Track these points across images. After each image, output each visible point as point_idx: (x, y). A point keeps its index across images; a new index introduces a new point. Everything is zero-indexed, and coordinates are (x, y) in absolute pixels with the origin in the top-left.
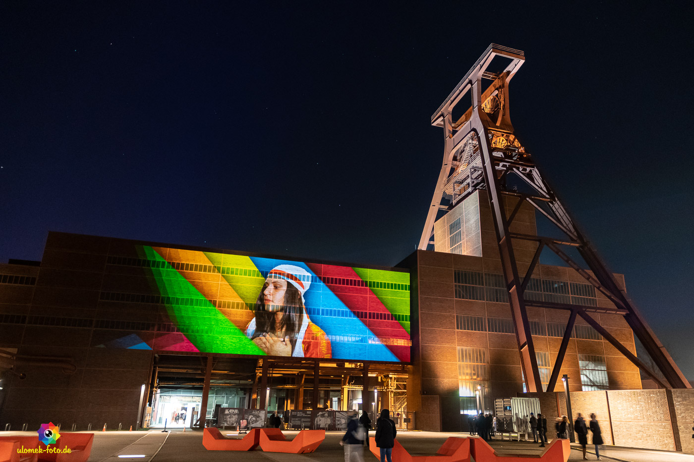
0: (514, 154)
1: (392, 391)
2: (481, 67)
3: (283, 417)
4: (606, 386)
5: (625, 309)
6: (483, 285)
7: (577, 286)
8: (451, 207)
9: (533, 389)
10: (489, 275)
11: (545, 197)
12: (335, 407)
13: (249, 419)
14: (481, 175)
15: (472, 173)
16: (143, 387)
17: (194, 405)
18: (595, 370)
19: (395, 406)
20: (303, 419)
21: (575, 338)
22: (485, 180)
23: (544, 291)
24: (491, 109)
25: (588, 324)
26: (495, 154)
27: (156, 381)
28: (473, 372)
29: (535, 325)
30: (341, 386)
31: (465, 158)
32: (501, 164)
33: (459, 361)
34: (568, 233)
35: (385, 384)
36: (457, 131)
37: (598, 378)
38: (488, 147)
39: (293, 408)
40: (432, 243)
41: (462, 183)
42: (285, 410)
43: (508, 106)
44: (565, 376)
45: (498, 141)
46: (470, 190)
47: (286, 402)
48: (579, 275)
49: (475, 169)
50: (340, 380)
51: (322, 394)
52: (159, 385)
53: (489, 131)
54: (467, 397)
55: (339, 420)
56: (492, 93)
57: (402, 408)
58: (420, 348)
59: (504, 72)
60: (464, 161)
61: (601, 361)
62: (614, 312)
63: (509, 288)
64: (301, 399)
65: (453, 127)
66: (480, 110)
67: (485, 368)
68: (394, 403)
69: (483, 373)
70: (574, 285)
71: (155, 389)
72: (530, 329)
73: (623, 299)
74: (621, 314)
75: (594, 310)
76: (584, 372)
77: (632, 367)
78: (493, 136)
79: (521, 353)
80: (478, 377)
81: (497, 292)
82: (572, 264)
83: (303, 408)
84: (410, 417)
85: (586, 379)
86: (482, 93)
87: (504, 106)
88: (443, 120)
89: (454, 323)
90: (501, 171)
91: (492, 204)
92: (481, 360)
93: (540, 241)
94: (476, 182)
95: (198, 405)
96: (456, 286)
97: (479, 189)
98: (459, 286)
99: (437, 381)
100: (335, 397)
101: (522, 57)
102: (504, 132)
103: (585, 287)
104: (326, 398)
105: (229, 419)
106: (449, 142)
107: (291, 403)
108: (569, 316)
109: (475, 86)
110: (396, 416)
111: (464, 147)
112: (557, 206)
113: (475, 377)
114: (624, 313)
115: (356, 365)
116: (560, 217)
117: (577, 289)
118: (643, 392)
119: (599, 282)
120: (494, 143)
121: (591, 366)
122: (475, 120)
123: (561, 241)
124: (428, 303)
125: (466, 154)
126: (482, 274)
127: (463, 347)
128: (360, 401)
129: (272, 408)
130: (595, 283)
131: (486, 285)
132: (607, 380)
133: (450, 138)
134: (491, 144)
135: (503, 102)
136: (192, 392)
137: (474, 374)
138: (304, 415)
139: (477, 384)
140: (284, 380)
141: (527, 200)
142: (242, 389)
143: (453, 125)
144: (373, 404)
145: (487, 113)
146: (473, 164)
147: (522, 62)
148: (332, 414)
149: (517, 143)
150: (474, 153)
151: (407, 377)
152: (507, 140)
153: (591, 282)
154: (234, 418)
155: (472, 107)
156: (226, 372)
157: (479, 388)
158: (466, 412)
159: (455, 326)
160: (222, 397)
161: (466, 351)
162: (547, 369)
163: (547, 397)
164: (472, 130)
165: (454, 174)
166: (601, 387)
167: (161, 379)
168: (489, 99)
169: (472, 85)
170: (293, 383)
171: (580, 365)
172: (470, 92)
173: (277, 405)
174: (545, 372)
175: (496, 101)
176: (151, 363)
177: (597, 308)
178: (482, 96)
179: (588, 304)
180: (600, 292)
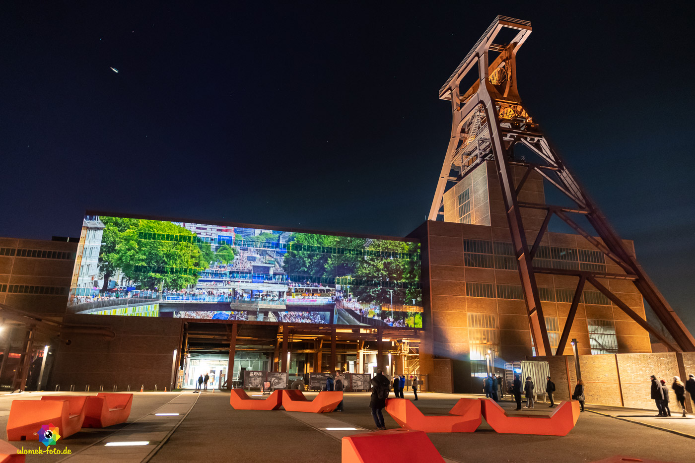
0: (521, 124)
1: (405, 355)
2: (488, 40)
3: (303, 379)
4: (616, 350)
5: (634, 274)
6: (492, 253)
7: (585, 253)
8: (460, 178)
9: (543, 353)
10: (498, 243)
11: (553, 166)
12: (352, 370)
13: (272, 380)
14: (489, 146)
15: (480, 145)
16: (175, 352)
17: (221, 368)
18: (604, 334)
19: (408, 369)
20: (322, 382)
21: (584, 304)
22: (493, 151)
23: (553, 258)
24: (499, 80)
25: (597, 289)
26: (502, 125)
27: (187, 346)
28: (483, 337)
29: (544, 292)
30: (357, 350)
31: (473, 130)
32: (509, 135)
33: (470, 326)
34: (577, 201)
35: (398, 349)
36: (465, 104)
37: (607, 342)
38: (495, 119)
39: (312, 371)
40: (441, 213)
41: (471, 154)
42: (305, 373)
43: (515, 76)
44: (574, 341)
45: (506, 112)
46: (478, 161)
47: (305, 365)
48: (588, 241)
49: (483, 141)
50: (356, 345)
51: (339, 358)
52: (189, 349)
53: (496, 103)
54: (477, 360)
55: (355, 382)
56: (499, 65)
57: (415, 372)
58: (432, 314)
59: (511, 43)
60: (471, 133)
61: (611, 325)
62: (624, 278)
63: (518, 256)
64: (320, 363)
65: (460, 100)
66: (488, 82)
67: (494, 333)
68: (408, 366)
69: (493, 339)
70: (582, 252)
71: (185, 354)
72: (538, 295)
73: (632, 264)
74: (631, 280)
75: (603, 276)
76: (593, 336)
77: (642, 331)
78: (500, 107)
79: (530, 318)
80: (488, 341)
81: (505, 260)
82: (581, 231)
83: (322, 371)
84: (423, 379)
85: (595, 343)
86: (489, 66)
87: (511, 77)
88: (451, 94)
89: (464, 290)
90: (509, 142)
91: (500, 174)
92: (490, 325)
93: (548, 209)
94: (484, 153)
95: (225, 368)
96: (465, 254)
97: (487, 160)
98: (469, 255)
99: (449, 345)
100: (351, 360)
101: (529, 28)
102: (511, 103)
103: (594, 253)
104: (343, 361)
105: (253, 381)
106: (457, 114)
107: (311, 366)
108: (577, 282)
109: (482, 58)
110: (409, 379)
111: (472, 119)
112: (565, 175)
113: (485, 342)
114: (634, 279)
115: (371, 331)
116: (568, 186)
117: (585, 255)
118: (652, 355)
119: (607, 248)
120: (502, 114)
121: (600, 330)
122: (482, 92)
123: (569, 209)
124: (438, 271)
125: (474, 126)
126: (491, 243)
127: (473, 313)
128: (376, 365)
129: (293, 371)
130: (603, 249)
131: (495, 253)
132: (616, 344)
133: (458, 111)
134: (498, 115)
135: (510, 74)
136: (219, 356)
137: (484, 339)
138: (323, 377)
139: (487, 348)
140: (304, 345)
141: (535, 170)
142: (264, 354)
143: (461, 98)
144: (388, 367)
145: (494, 85)
146: (481, 136)
147: (529, 32)
148: (349, 376)
149: (524, 114)
150: (482, 125)
151: (420, 341)
152: (514, 111)
153: (600, 249)
154: (258, 380)
155: (479, 80)
156: (250, 338)
157: (489, 351)
158: (476, 375)
159: (465, 293)
160: (247, 361)
161: (476, 317)
162: (556, 333)
163: (557, 361)
164: (479, 103)
165: (463, 146)
166: (610, 350)
167: (191, 345)
168: (495, 71)
169: (479, 57)
170: (311, 348)
171: (589, 330)
172: (477, 65)
173: (297, 368)
174: (554, 337)
175: (503, 72)
176: (181, 330)
177: (606, 274)
178: (489, 68)
179: (596, 270)
180: (609, 258)
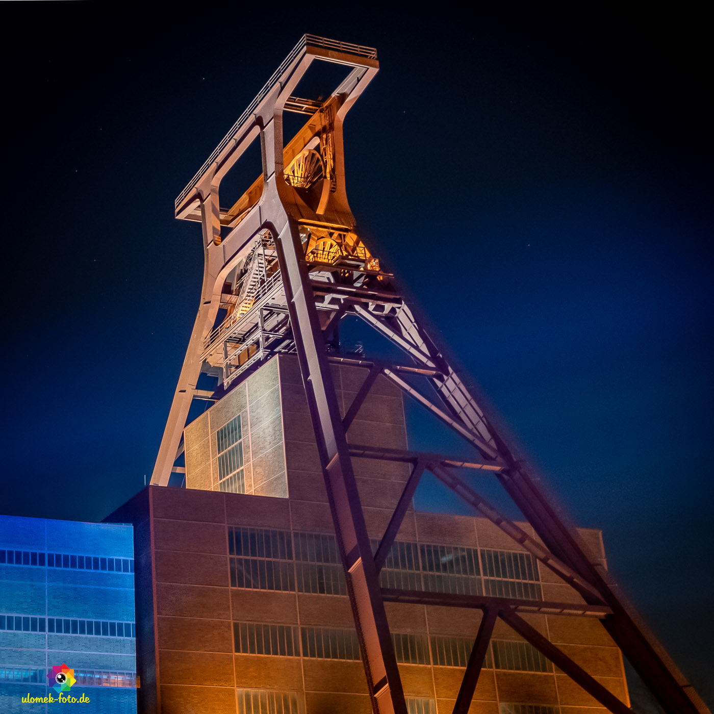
0: (356, 274)
2: (282, 88)
5: (604, 604)
6: (290, 558)
7: (496, 559)
8: (221, 393)
10: (303, 536)
11: (425, 367)
14: (283, 323)
15: (265, 320)
21: (494, 670)
22: (293, 333)
23: (424, 569)
24: (306, 178)
25: (521, 638)
26: (314, 276)
29: (406, 643)
31: (249, 286)
32: (328, 298)
34: (477, 442)
36: (232, 229)
38: (298, 261)
40: (179, 470)
41: (244, 341)
43: (341, 169)
45: (321, 248)
46: (261, 355)
48: (501, 532)
49: (272, 310)
53: (300, 228)
56: (306, 144)
58: (159, 692)
59: (333, 95)
60: (246, 294)
62: (580, 612)
63: (348, 563)
65: (222, 222)
66: (282, 181)
70: (490, 557)
72: (393, 649)
74: (596, 617)
75: (536, 609)
78: (309, 237)
79: (375, 702)
81: (320, 573)
82: (486, 510)
86: (285, 146)
87: (333, 170)
88: (201, 207)
89: (230, 640)
90: (329, 312)
91: (309, 384)
93: (414, 461)
94: (272, 337)
96: (232, 561)
97: (280, 352)
98: (240, 561)
101: (373, 62)
102: (333, 228)
106: (214, 252)
108: (479, 621)
109: (270, 130)
111: (247, 264)
114: (602, 614)
116: (458, 409)
117: (496, 563)
119: (545, 547)
120: (312, 253)
122: (269, 205)
123: (460, 461)
124: (173, 599)
125: (251, 278)
126: (288, 534)
127: (249, 690)
130: (536, 550)
131: (298, 559)
133: (216, 245)
134: (305, 254)
135: (330, 163)
141: (385, 375)
143: (222, 217)
145: (296, 188)
146: (267, 300)
147: (373, 71)
149: (362, 251)
150: (269, 276)
152: (340, 245)
153: (529, 550)
155: (262, 176)
159: (231, 645)
161: (255, 698)
164: (263, 227)
165: (226, 323)
168: (299, 156)
169: (262, 127)
172: (257, 144)
175: (315, 160)
177: (540, 604)
178: (285, 150)
179: (521, 595)
180: (547, 569)
